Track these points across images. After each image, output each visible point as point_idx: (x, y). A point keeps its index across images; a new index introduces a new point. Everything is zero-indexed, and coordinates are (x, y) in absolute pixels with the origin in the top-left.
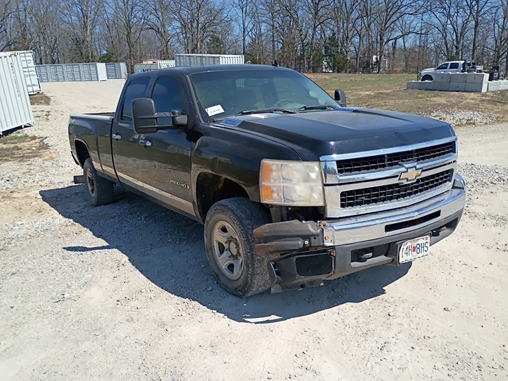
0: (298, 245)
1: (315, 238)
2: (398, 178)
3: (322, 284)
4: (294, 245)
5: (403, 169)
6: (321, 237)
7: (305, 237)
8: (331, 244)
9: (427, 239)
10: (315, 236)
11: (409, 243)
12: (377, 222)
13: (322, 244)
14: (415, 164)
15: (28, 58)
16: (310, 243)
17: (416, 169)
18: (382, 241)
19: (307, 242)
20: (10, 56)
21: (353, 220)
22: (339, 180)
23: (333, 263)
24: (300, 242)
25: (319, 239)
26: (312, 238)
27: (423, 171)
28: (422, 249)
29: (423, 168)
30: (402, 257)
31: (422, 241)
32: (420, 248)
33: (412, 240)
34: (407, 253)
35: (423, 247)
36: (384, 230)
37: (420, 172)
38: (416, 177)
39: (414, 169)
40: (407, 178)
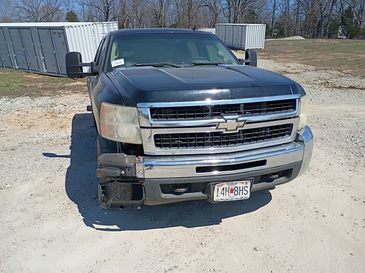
0: (116, 173)
1: (129, 170)
2: (215, 127)
3: (139, 208)
4: (113, 173)
5: (222, 120)
6: (133, 169)
7: (122, 168)
8: (142, 177)
9: (246, 183)
10: (129, 168)
11: (225, 185)
12: (188, 163)
13: (134, 176)
14: (237, 116)
15: (114, 27)
16: (125, 172)
17: (237, 121)
18: (193, 180)
19: (123, 172)
20: (93, 25)
21: (170, 159)
22: (151, 124)
23: (144, 192)
24: (118, 172)
25: (132, 171)
26: (127, 169)
27: (247, 123)
28: (241, 192)
29: (246, 121)
30: (218, 196)
31: (239, 184)
32: (238, 191)
33: (230, 183)
34: (223, 194)
35: (242, 190)
36: (195, 171)
37: (242, 124)
38: (237, 128)
39: (235, 121)
40: (226, 128)
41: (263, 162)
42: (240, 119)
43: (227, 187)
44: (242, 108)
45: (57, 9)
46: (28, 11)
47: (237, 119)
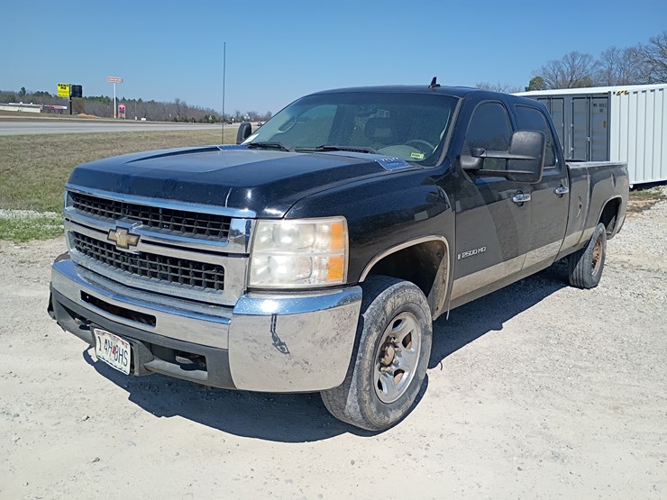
2: (107, 236)
9: (127, 346)
11: (108, 337)
28: (121, 357)
29: (141, 236)
30: (100, 349)
31: (120, 344)
32: (119, 354)
33: (112, 335)
34: (106, 350)
36: (80, 296)
38: (128, 245)
39: (126, 231)
40: (116, 241)
42: (134, 231)
43: (110, 339)
47: (128, 229)
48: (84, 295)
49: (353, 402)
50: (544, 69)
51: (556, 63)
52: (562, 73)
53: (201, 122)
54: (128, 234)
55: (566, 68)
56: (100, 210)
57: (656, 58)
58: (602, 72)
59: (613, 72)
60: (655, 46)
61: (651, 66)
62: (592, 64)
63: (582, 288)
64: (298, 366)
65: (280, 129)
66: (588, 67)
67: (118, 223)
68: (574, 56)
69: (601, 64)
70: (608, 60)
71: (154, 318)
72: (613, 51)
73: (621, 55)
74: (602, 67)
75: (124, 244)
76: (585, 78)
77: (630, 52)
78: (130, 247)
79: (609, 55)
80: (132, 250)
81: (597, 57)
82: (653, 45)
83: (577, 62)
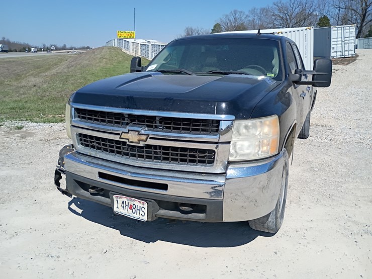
2: (119, 136)
5: (124, 130)
9: (144, 204)
14: (140, 129)
15: (351, 30)
20: (306, 29)
27: (151, 138)
28: (138, 211)
29: (149, 135)
30: (118, 208)
31: (138, 203)
32: (136, 209)
33: (129, 198)
34: (123, 207)
35: (140, 210)
36: (97, 175)
37: (144, 138)
38: (139, 141)
39: (137, 133)
40: (128, 139)
41: (165, 187)
42: (143, 132)
43: (126, 201)
44: (158, 122)
45: (311, 14)
46: (282, 18)
47: (139, 131)
48: (101, 175)
49: (273, 219)
50: (221, 19)
51: (227, 16)
52: (230, 21)
53: (20, 51)
54: (139, 134)
55: (232, 19)
56: (107, 119)
57: (276, 13)
58: (250, 20)
59: (255, 21)
60: (276, 6)
61: (273, 17)
62: (245, 16)
63: (303, 138)
64: (252, 203)
65: (164, 60)
66: (243, 18)
67: (128, 128)
68: (235, 12)
69: (249, 17)
70: (252, 14)
71: (166, 185)
72: (255, 9)
73: (258, 12)
74: (249, 18)
75: (137, 141)
76: (242, 24)
77: (263, 10)
78: (140, 142)
79: (253, 11)
80: (141, 144)
81: (247, 13)
82: (275, 6)
83: (237, 15)
